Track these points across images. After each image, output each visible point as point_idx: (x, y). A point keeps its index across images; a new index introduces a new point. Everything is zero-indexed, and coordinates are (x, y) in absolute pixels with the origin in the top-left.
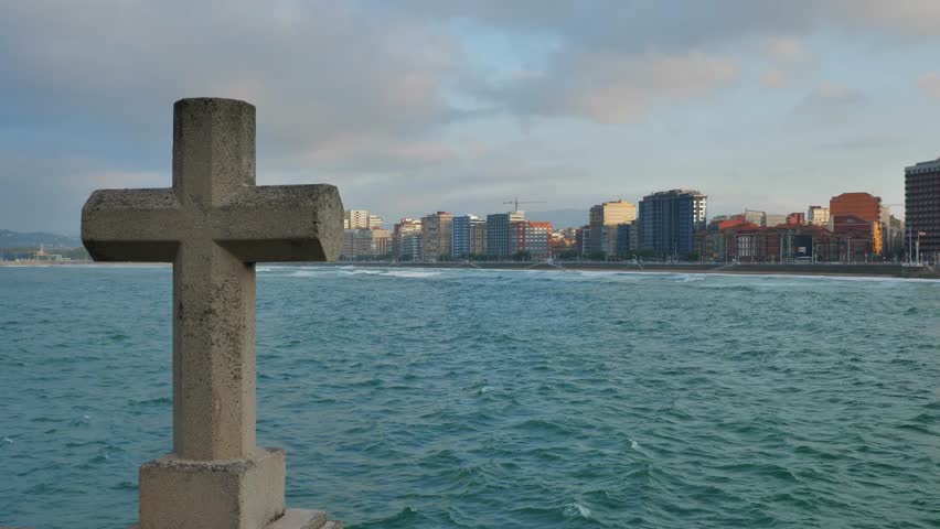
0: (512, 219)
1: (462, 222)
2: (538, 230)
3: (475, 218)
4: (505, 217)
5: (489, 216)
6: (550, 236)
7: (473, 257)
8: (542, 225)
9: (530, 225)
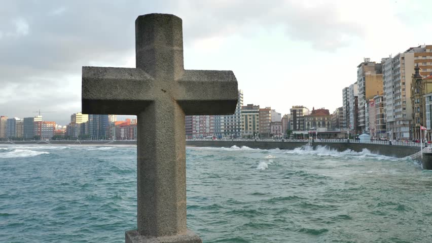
0: (36, 120)
1: (12, 121)
2: (49, 125)
3: (19, 119)
4: (32, 119)
5: (24, 118)
6: (54, 128)
7: (13, 139)
8: (51, 123)
9: (44, 123)
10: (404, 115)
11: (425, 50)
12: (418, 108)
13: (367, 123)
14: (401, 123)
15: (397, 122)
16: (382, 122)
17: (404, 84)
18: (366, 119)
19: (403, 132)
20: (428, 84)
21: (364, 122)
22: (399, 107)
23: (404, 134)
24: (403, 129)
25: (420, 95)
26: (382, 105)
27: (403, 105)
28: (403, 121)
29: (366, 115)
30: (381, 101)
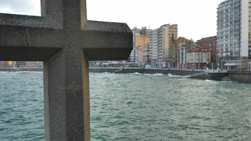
10: (164, 56)
11: (173, 26)
12: (175, 53)
13: (136, 59)
14: (162, 60)
15: (159, 59)
16: (148, 59)
17: (164, 41)
18: (136, 57)
19: (162, 64)
20: (180, 43)
21: (135, 59)
22: (161, 52)
23: (163, 65)
24: (162, 63)
25: (176, 48)
26: (148, 51)
27: (164, 52)
28: (163, 59)
29: (136, 55)
30: (147, 49)
